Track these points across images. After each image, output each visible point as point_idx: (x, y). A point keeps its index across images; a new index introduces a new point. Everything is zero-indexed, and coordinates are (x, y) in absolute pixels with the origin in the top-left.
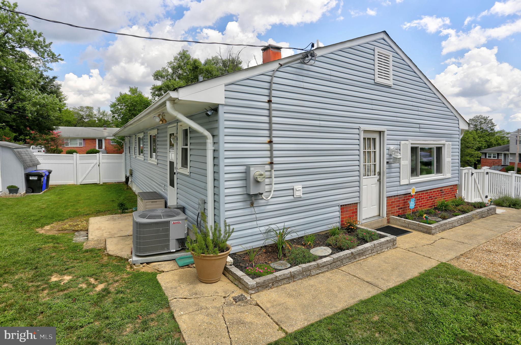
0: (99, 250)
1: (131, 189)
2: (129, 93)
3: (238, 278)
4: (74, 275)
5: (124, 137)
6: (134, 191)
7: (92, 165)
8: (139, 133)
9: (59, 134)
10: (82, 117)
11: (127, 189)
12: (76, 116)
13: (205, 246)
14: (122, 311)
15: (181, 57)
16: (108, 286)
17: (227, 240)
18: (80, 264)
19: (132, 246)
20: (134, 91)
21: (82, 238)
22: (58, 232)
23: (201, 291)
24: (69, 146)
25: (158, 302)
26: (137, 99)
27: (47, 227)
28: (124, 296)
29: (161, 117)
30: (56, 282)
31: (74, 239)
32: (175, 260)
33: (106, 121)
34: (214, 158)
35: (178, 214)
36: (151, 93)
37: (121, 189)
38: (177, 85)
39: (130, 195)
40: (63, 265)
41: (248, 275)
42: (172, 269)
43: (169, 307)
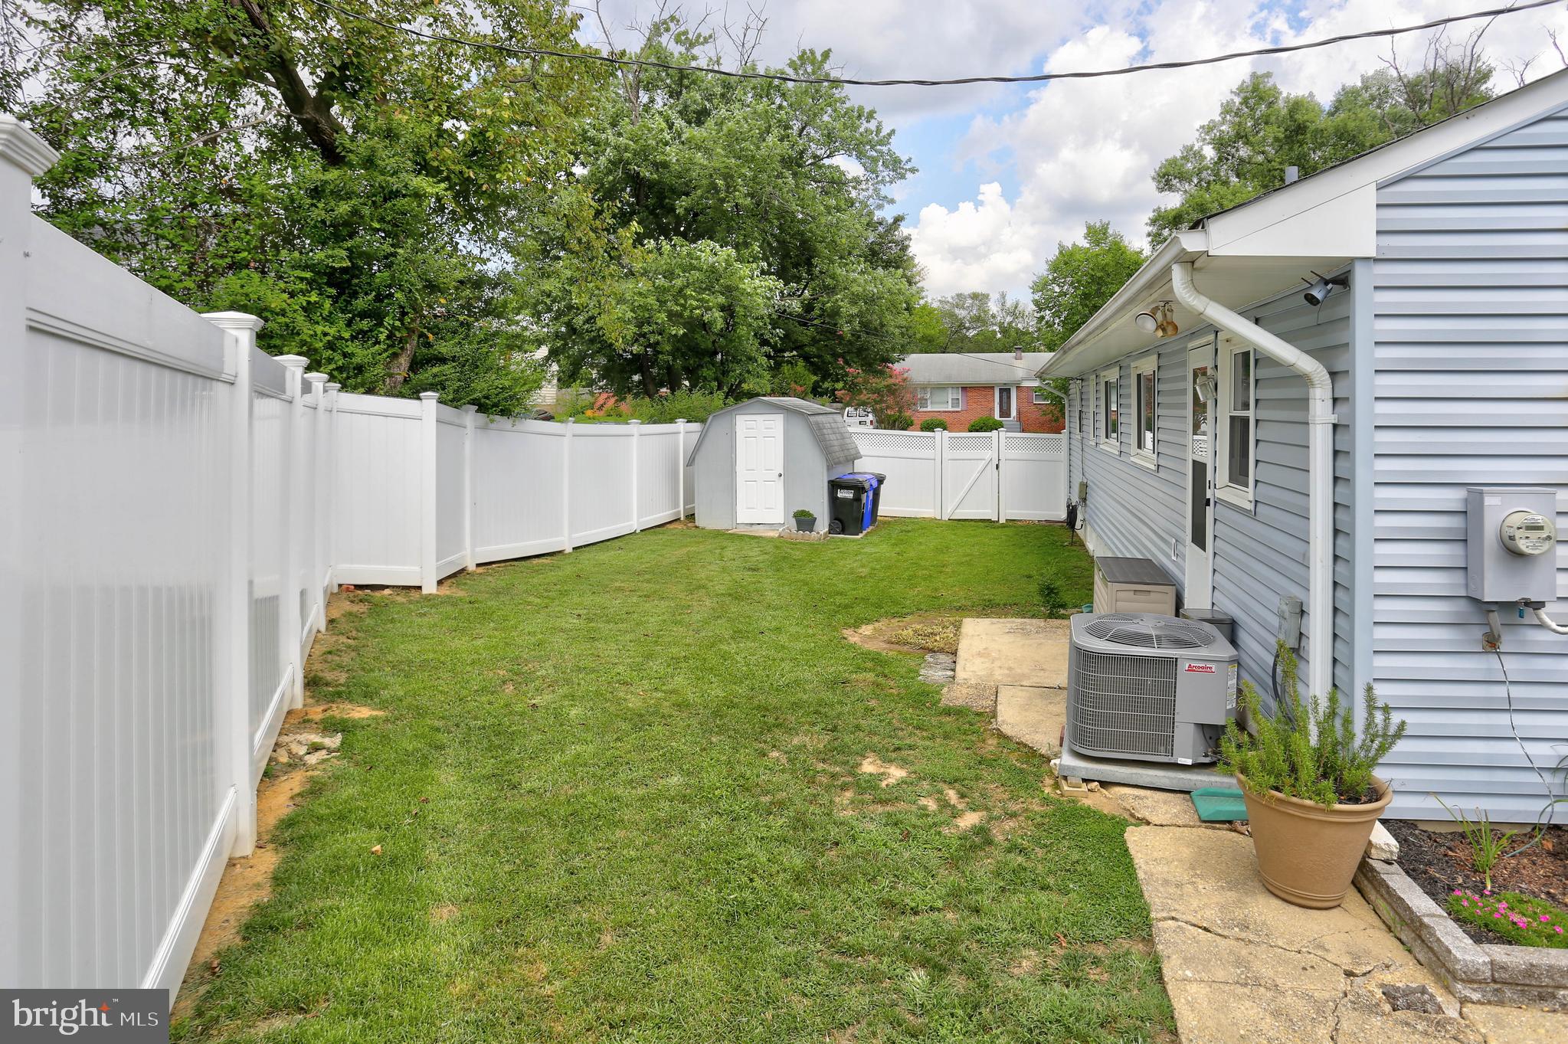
0: (978, 714)
1: (1082, 545)
2: (1084, 244)
3: (1412, 921)
4: (912, 769)
5: (1068, 379)
6: (1091, 554)
7: (982, 464)
8: (1108, 367)
9: (906, 375)
10: (962, 326)
11: (1072, 544)
12: (946, 324)
13: (1286, 767)
14: (1015, 905)
15: (1245, 101)
16: (988, 822)
17: (1373, 763)
18: (928, 743)
19: (1063, 719)
20: (1097, 234)
21: (940, 673)
22: (888, 646)
23: (1264, 923)
24: (929, 409)
25: (1119, 914)
26: (1108, 259)
27: (867, 630)
28: (1024, 864)
29: (1159, 316)
30: (871, 775)
31: (922, 672)
32: (1188, 793)
33: (1024, 334)
34: (1336, 453)
35: (1208, 641)
36: (1149, 235)
37: (1054, 543)
38: (1231, 201)
39: (1079, 564)
40: (890, 736)
41: (1457, 920)
42: (1174, 822)
43: (1149, 940)
